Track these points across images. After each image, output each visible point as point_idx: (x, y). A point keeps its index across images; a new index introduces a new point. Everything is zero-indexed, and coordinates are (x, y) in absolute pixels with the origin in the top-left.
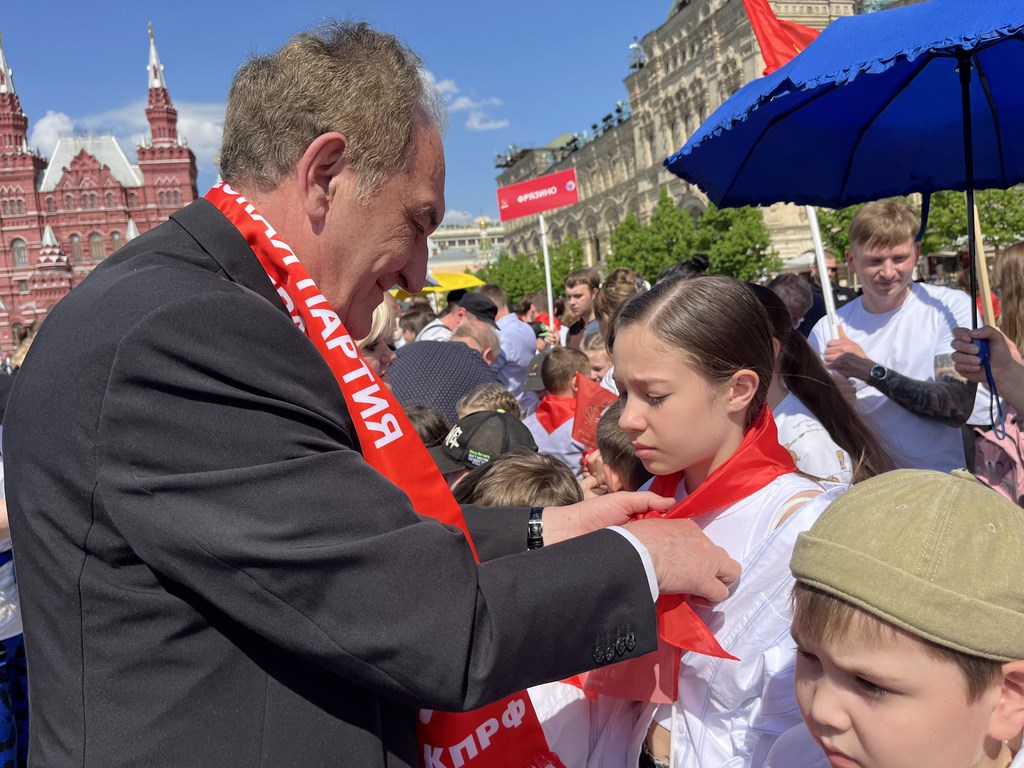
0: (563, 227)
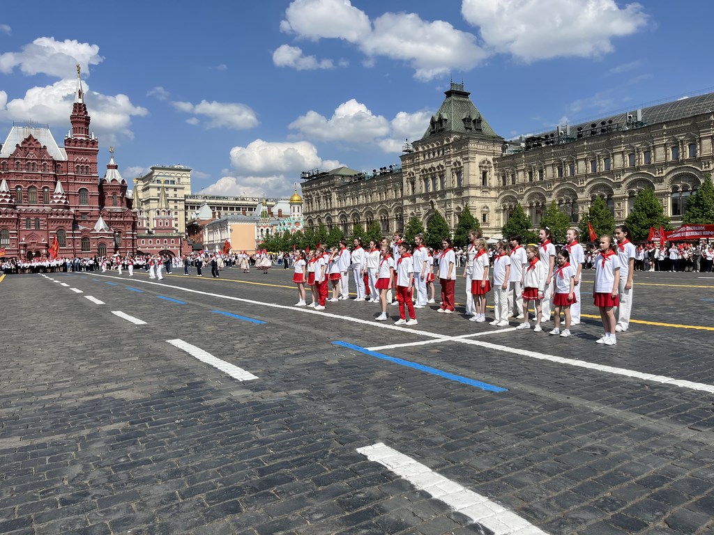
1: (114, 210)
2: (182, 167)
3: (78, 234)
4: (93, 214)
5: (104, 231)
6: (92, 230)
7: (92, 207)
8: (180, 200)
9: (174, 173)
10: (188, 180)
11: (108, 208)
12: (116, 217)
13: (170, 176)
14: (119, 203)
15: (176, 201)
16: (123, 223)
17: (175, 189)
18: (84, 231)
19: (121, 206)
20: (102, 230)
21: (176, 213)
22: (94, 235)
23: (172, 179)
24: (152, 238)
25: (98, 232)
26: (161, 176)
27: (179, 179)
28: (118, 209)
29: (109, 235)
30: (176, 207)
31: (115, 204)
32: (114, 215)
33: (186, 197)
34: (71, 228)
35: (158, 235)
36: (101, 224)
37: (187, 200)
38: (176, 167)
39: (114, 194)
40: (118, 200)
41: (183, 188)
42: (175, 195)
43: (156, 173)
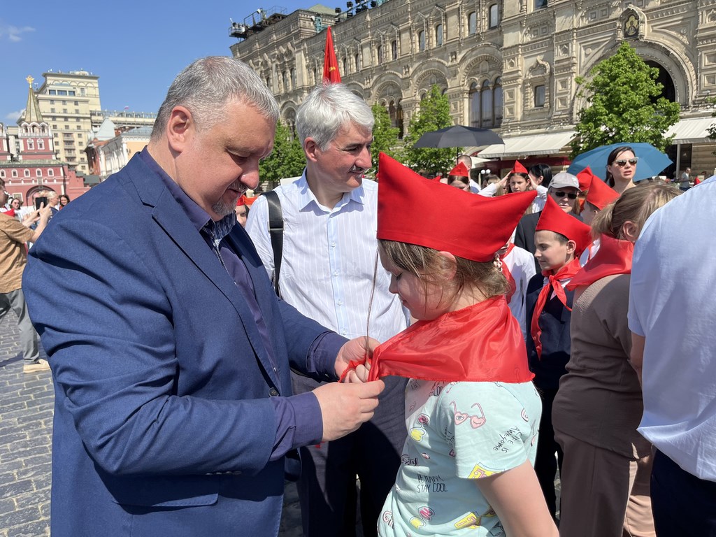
2: (86, 73)
8: (84, 118)
9: (74, 83)
10: (97, 92)
13: (69, 85)
15: (78, 119)
17: (76, 103)
21: (80, 136)
23: (71, 89)
24: (16, 167)
26: (56, 85)
27: (82, 89)
30: (79, 127)
33: (92, 114)
35: (27, 162)
37: (94, 118)
38: (77, 73)
41: (86, 102)
42: (77, 111)
43: (50, 80)
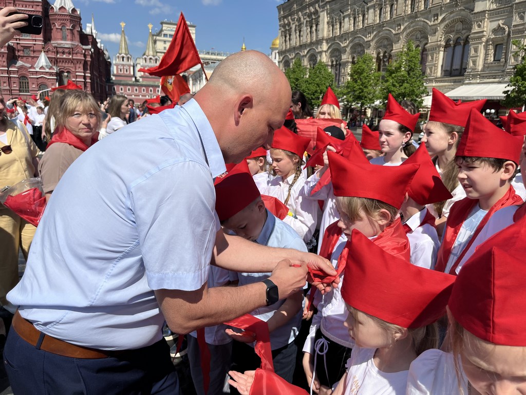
0: (347, 46)
1: (62, 46)
3: (14, 72)
4: (36, 48)
5: (44, 69)
6: (30, 68)
7: (36, 40)
11: (54, 43)
12: (63, 53)
14: (69, 37)
16: (72, 61)
18: (21, 67)
19: (72, 40)
20: (42, 68)
22: (33, 73)
24: (138, 86)
25: (37, 70)
28: (67, 43)
29: (51, 74)
31: (64, 38)
32: (61, 50)
34: (5, 64)
35: (144, 83)
36: (43, 60)
39: (63, 25)
40: (68, 33)
